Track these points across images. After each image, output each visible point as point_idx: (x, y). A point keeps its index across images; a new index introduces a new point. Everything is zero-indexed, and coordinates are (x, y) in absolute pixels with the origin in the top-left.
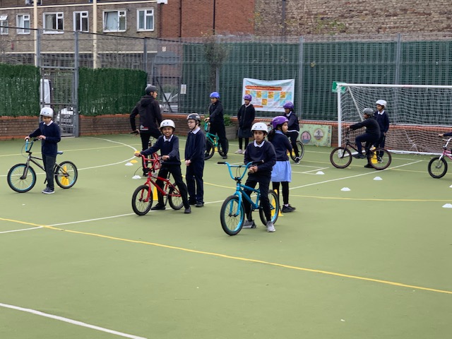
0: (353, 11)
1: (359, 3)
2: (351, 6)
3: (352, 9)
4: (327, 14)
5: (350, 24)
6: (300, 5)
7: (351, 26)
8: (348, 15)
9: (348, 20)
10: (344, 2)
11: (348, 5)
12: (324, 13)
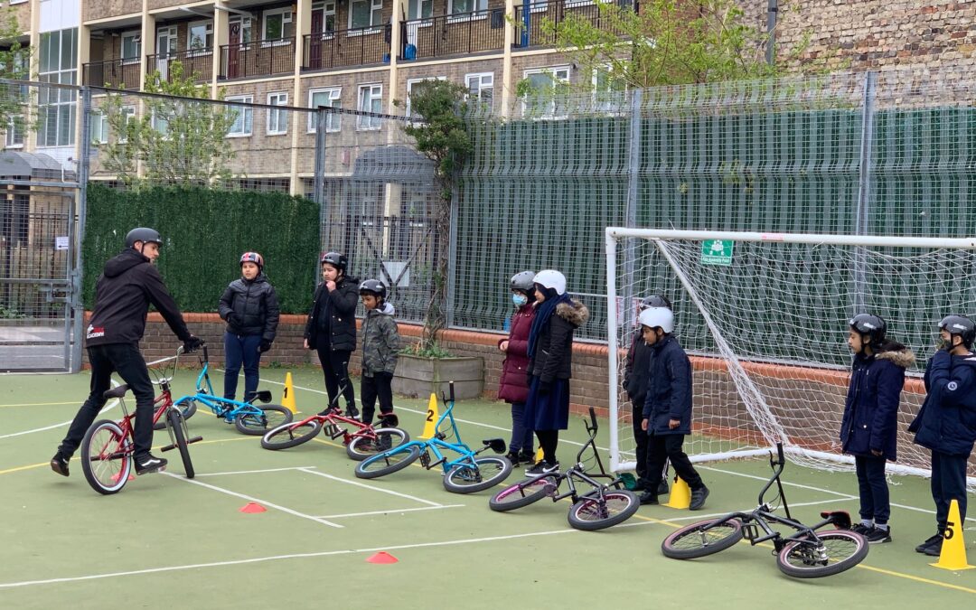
0: (942, 31)
1: (957, 7)
2: (936, 16)
3: (939, 25)
4: (876, 43)
5: (934, 70)
6: (811, 20)
7: (935, 77)
8: (929, 44)
9: (928, 57)
10: (918, 5)
11: (929, 16)
12: (870, 40)
